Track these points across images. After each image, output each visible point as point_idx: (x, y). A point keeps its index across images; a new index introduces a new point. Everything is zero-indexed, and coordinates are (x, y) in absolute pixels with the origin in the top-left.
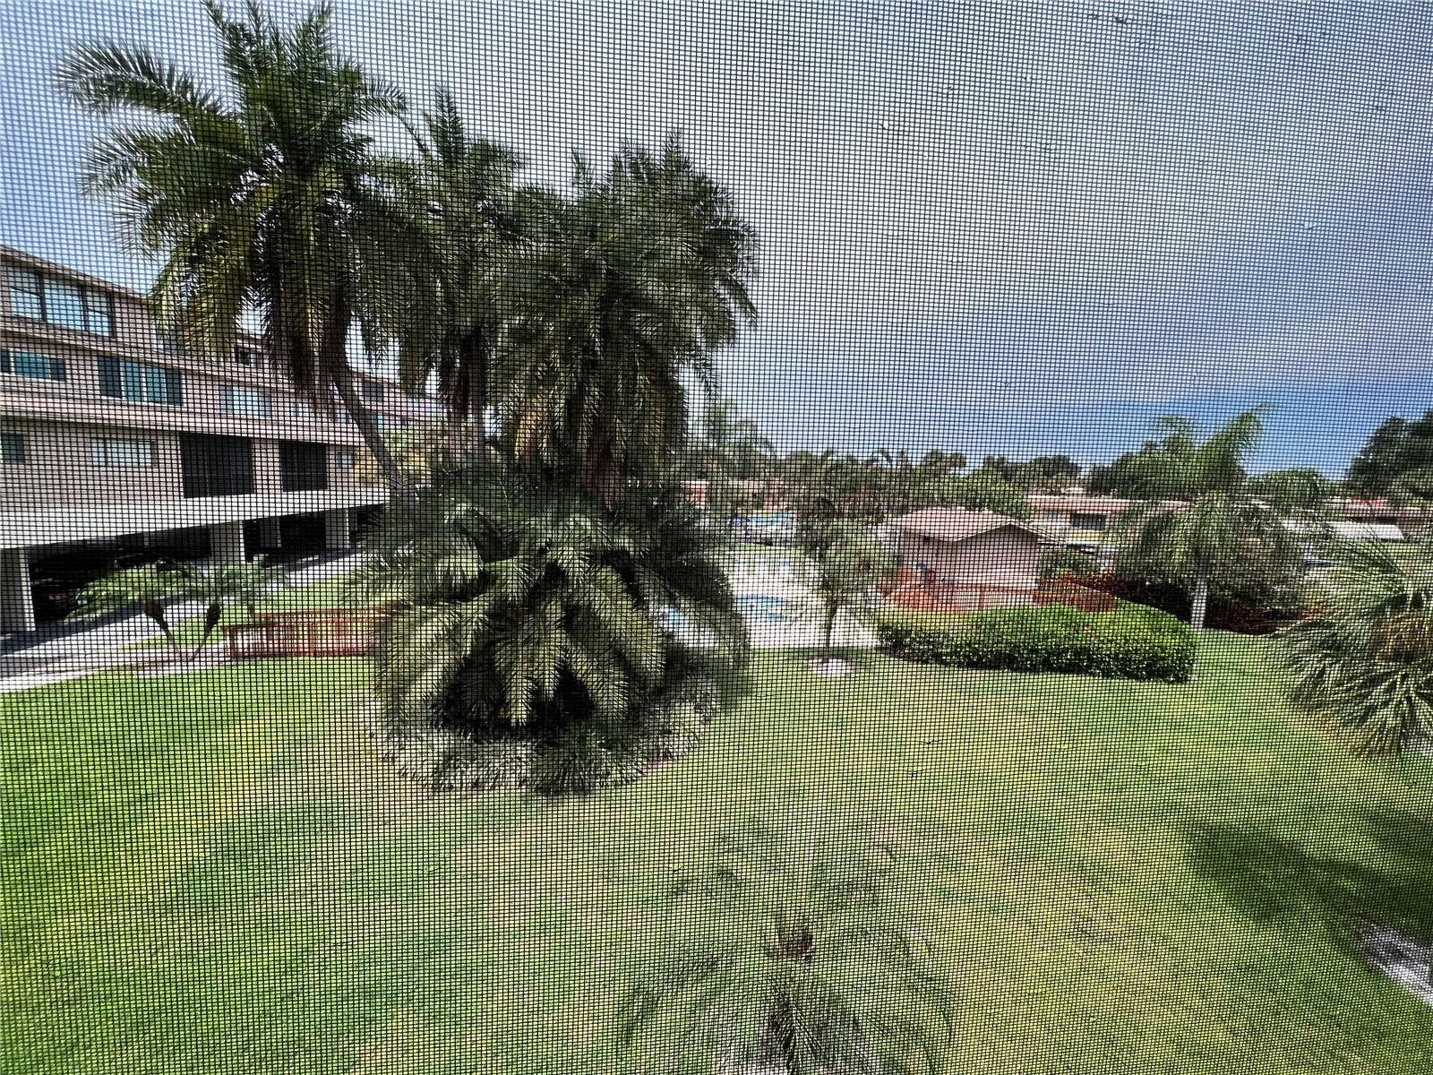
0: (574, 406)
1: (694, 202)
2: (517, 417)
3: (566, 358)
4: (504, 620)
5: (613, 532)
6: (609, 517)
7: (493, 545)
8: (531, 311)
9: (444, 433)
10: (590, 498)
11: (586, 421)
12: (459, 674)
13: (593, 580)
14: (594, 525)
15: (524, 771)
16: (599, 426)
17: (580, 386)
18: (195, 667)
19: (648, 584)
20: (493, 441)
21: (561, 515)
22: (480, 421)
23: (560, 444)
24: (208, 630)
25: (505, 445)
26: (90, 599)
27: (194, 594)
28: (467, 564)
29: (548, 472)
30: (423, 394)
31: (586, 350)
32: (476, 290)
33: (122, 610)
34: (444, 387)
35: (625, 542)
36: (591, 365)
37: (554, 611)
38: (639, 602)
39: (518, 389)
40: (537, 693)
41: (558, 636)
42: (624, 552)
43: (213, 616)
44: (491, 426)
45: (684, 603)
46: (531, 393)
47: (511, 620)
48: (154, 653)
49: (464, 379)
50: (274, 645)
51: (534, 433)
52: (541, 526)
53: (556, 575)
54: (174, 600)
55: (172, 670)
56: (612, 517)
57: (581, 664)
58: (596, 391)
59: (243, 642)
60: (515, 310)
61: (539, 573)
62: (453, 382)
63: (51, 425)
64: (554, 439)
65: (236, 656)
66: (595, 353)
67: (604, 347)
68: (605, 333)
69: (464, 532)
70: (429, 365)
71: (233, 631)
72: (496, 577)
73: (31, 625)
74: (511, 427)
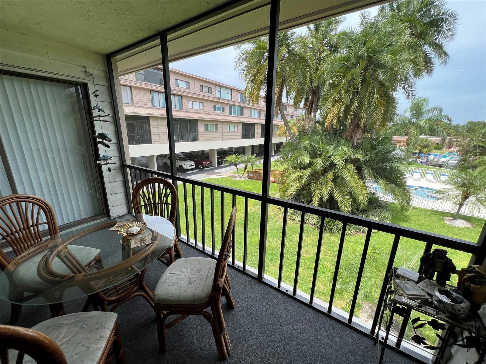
0: (347, 108)
1: (419, 12)
2: (327, 114)
3: (347, 92)
4: (315, 177)
5: (355, 153)
6: (354, 147)
7: (315, 154)
8: (337, 77)
9: (303, 120)
10: (349, 140)
11: (351, 114)
12: (300, 190)
13: (345, 168)
14: (349, 149)
15: (315, 222)
16: (356, 116)
17: (351, 102)
18: (242, 179)
19: (366, 172)
20: (319, 122)
21: (337, 146)
22: (315, 116)
23: (341, 122)
24: (245, 171)
25: (322, 123)
26: (225, 161)
27: (243, 162)
28: (306, 159)
29: (335, 132)
30: (299, 108)
31: (355, 88)
32: (319, 73)
33: (231, 165)
34: (305, 104)
35: (359, 156)
36: (356, 93)
37: (330, 176)
38: (362, 177)
39: (329, 104)
40: (321, 199)
41: (330, 183)
42: (359, 160)
43: (246, 168)
44: (318, 117)
45: (381, 181)
46: (333, 106)
47: (316, 178)
48: (235, 175)
49: (312, 102)
50: (256, 177)
51: (332, 119)
52: (330, 149)
53: (333, 165)
54: (240, 163)
55: (238, 179)
56: (356, 147)
57: (337, 194)
58: (356, 103)
59: (252, 175)
60: (332, 77)
61: (327, 164)
62: (309, 103)
63: (222, 122)
64: (339, 121)
65: (249, 178)
66: (358, 89)
67: (362, 87)
68: (363, 81)
69: (306, 150)
70: (302, 99)
71: (249, 172)
72: (314, 163)
73: (216, 166)
74: (325, 117)
